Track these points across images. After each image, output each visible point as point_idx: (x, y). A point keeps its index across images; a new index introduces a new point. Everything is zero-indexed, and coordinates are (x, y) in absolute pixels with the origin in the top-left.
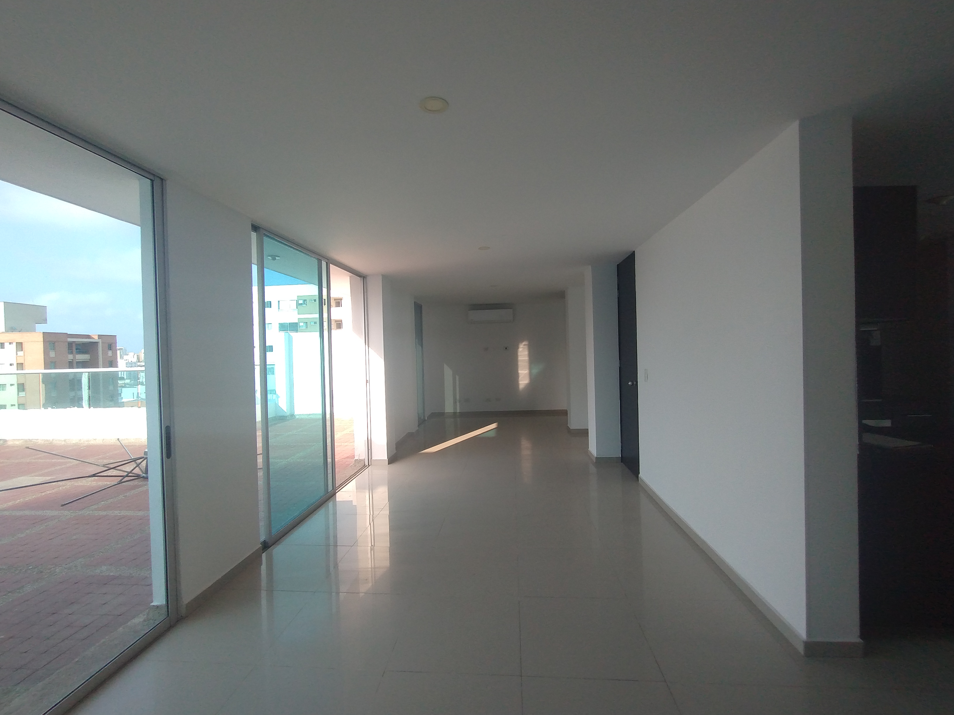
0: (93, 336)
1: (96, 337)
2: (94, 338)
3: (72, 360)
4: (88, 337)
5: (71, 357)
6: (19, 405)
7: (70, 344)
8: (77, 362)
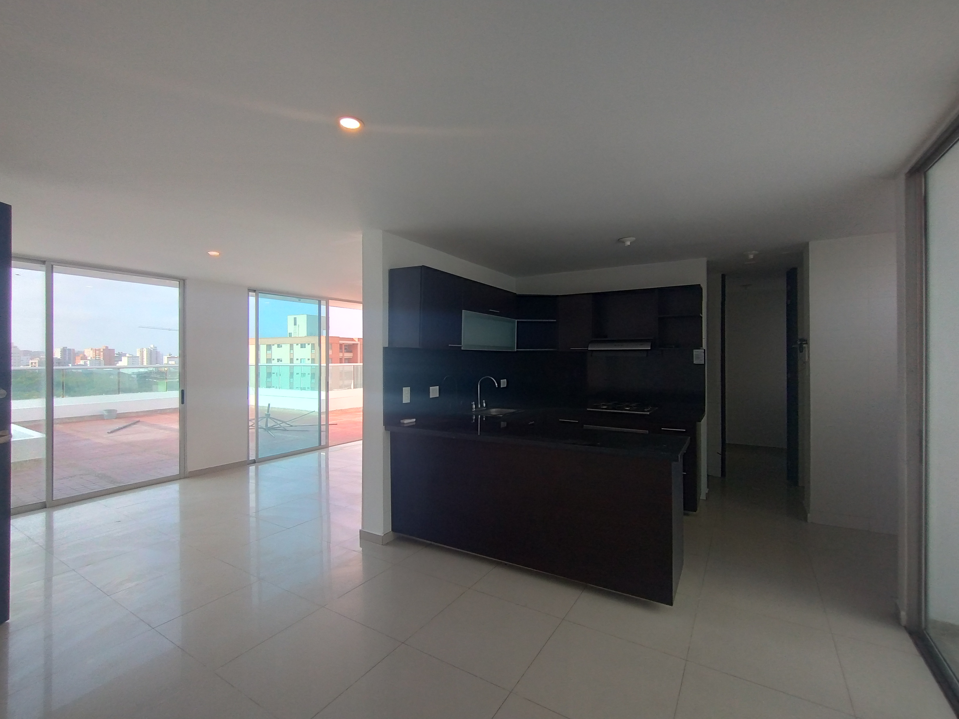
0: (355, 339)
1: (357, 340)
2: (355, 341)
3: (342, 357)
4: (352, 339)
5: (341, 355)
6: (311, 388)
7: (341, 345)
8: (345, 359)
